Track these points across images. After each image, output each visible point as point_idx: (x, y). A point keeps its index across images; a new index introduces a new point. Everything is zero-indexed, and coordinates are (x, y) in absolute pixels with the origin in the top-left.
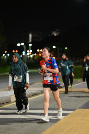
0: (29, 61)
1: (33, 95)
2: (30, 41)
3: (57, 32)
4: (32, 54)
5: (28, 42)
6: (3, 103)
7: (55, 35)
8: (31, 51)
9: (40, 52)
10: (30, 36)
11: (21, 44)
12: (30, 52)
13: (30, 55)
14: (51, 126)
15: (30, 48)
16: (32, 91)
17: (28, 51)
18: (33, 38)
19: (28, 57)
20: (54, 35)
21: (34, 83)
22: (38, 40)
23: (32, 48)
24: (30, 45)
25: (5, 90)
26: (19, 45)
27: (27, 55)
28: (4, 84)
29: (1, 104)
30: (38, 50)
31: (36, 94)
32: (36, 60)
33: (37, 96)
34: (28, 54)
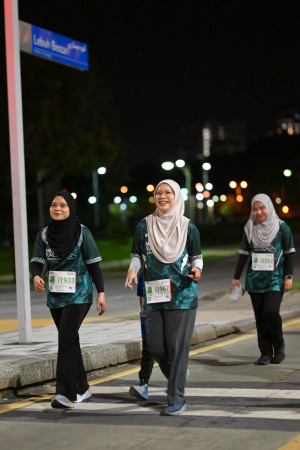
0: (201, 221)
1: (219, 337)
2: (207, 152)
3: (296, 121)
4: (211, 198)
5: (200, 157)
6: (119, 364)
7: (290, 131)
8: (210, 186)
9: (238, 191)
10: (207, 134)
11: (174, 162)
12: (205, 190)
13: (204, 201)
14: (284, 443)
15: (205, 177)
16: (216, 323)
17: (199, 187)
18: (214, 142)
19: (200, 206)
20: (285, 131)
21: (221, 294)
22: (231, 149)
23: (212, 176)
24: (207, 166)
25: (125, 319)
26: (167, 166)
27: (197, 201)
28: (119, 297)
29: (111, 366)
30: (233, 185)
31: (229, 334)
32: (224, 218)
33: (233, 338)
34: (200, 197)
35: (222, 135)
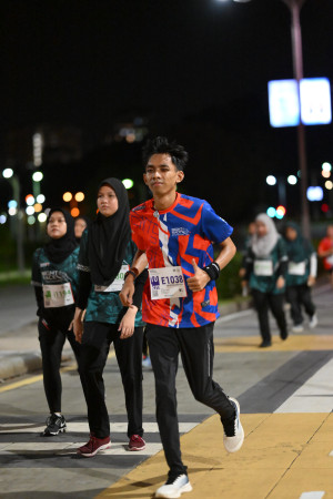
0: (32, 237)
2: (38, 161)
3: (136, 127)
4: (43, 211)
5: (30, 166)
7: (131, 138)
8: (41, 199)
9: (73, 204)
10: (38, 141)
12: (36, 202)
13: (36, 215)
15: (37, 189)
17: (30, 200)
18: (46, 150)
19: (31, 221)
20: (124, 138)
22: (65, 158)
23: (45, 187)
24: (38, 177)
27: (27, 216)
30: (67, 197)
34: (30, 211)
35: (54, 142)
